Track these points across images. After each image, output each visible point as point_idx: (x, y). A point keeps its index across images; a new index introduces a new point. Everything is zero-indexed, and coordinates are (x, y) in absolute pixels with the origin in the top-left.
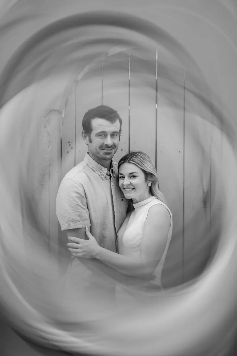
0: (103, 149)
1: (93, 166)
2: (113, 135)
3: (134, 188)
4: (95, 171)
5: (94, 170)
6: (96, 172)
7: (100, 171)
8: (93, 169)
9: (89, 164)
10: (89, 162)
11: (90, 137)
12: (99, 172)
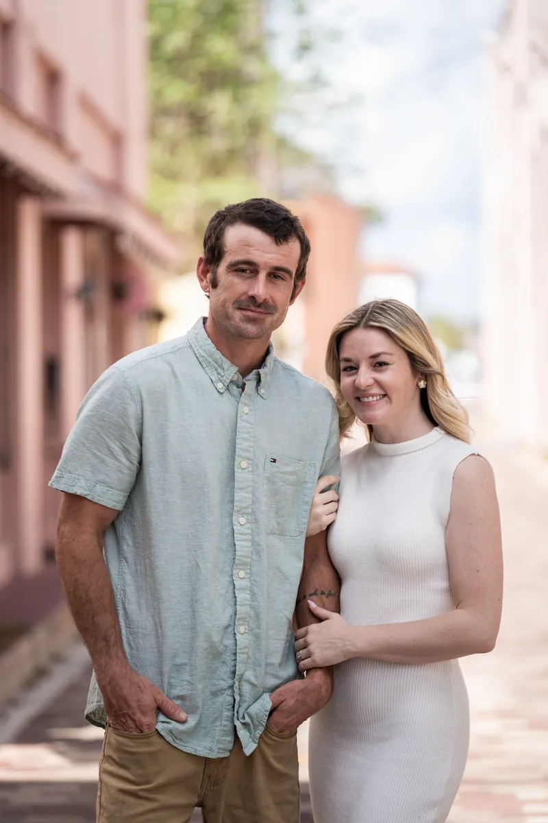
0: (242, 309)
1: (203, 354)
2: (275, 274)
3: (385, 395)
4: (205, 366)
5: (203, 363)
6: (206, 369)
7: (216, 370)
8: (201, 359)
9: (193, 345)
10: (195, 340)
11: (215, 274)
12: (215, 372)
